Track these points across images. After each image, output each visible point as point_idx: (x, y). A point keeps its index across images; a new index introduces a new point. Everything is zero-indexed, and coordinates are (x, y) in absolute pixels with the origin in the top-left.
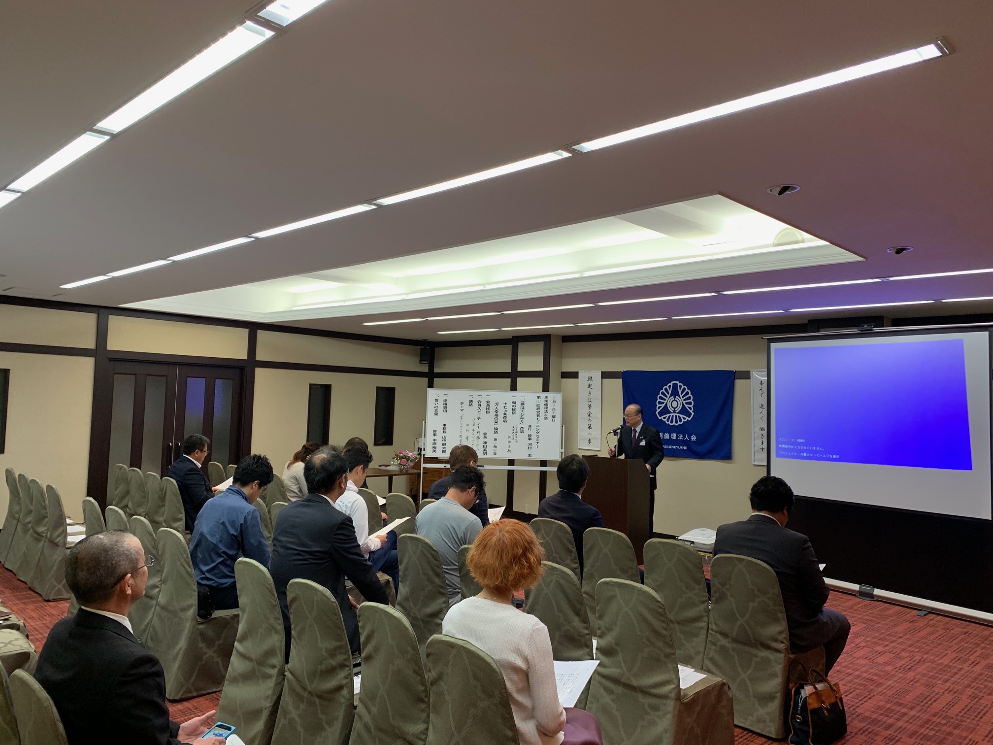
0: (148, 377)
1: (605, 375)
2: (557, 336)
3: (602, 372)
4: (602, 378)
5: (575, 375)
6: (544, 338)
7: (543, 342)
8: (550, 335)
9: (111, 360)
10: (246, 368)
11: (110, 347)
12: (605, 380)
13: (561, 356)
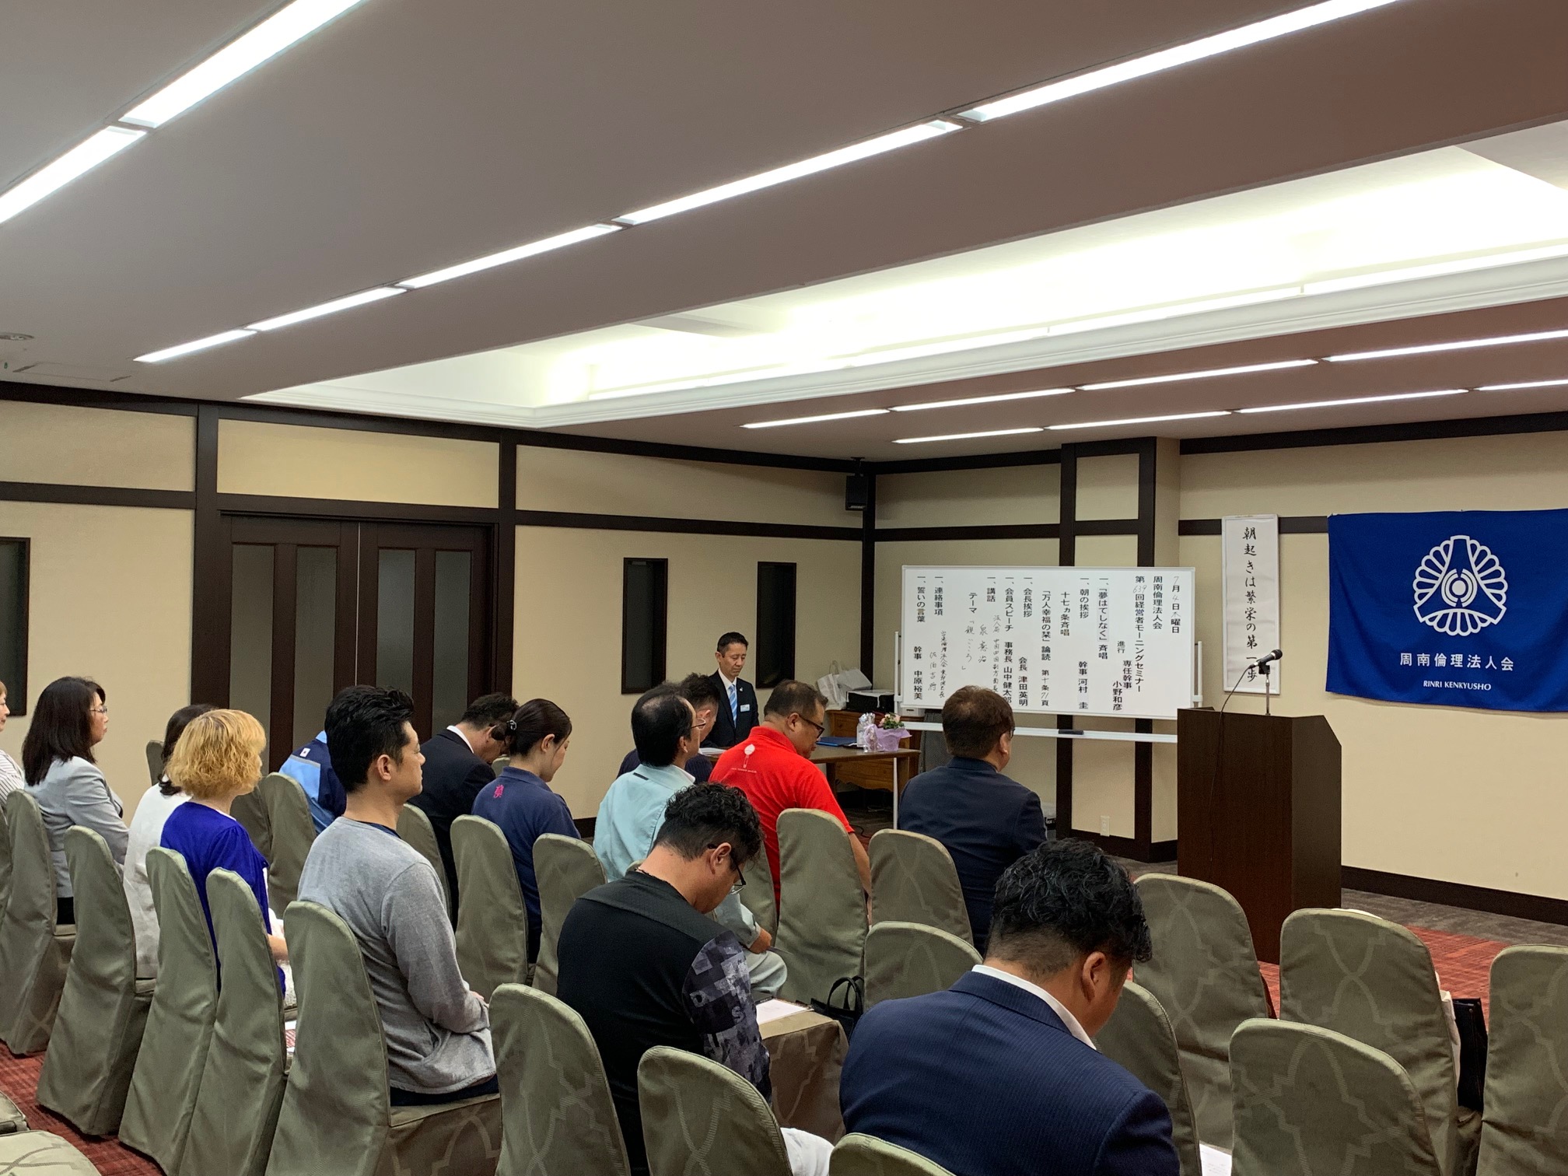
0: (301, 550)
1: (1286, 526)
2: (1169, 440)
3: (1280, 519)
4: (1280, 532)
5: (1213, 527)
6: (1141, 446)
7: (1137, 456)
8: (1154, 439)
9: (225, 514)
10: (496, 526)
11: (224, 487)
12: (1286, 537)
13: (1178, 484)
